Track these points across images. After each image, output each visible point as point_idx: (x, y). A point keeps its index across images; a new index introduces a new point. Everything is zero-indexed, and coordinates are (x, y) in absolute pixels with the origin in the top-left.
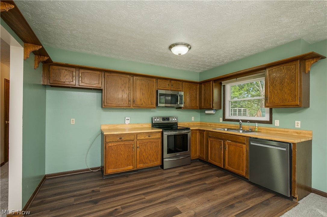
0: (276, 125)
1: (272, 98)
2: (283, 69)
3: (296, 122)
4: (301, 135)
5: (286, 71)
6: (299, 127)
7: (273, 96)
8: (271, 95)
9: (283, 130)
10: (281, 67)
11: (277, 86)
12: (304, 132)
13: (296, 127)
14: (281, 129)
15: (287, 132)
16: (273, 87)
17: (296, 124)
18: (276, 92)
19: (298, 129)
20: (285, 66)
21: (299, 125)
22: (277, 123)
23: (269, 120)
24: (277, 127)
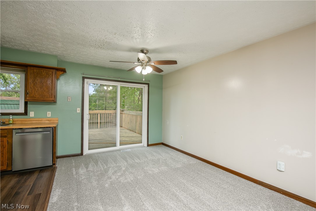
0: (31, 116)
1: (33, 94)
2: (43, 72)
3: (48, 112)
4: (51, 122)
5: (45, 74)
6: (50, 116)
7: (34, 92)
8: (32, 91)
9: (38, 119)
10: (41, 70)
11: (37, 84)
12: (53, 119)
13: (48, 116)
14: (36, 119)
15: (41, 120)
16: (34, 84)
17: (48, 114)
18: (37, 89)
19: (49, 117)
20: (45, 70)
21: (50, 114)
22: (32, 114)
23: (23, 112)
24: (32, 118)
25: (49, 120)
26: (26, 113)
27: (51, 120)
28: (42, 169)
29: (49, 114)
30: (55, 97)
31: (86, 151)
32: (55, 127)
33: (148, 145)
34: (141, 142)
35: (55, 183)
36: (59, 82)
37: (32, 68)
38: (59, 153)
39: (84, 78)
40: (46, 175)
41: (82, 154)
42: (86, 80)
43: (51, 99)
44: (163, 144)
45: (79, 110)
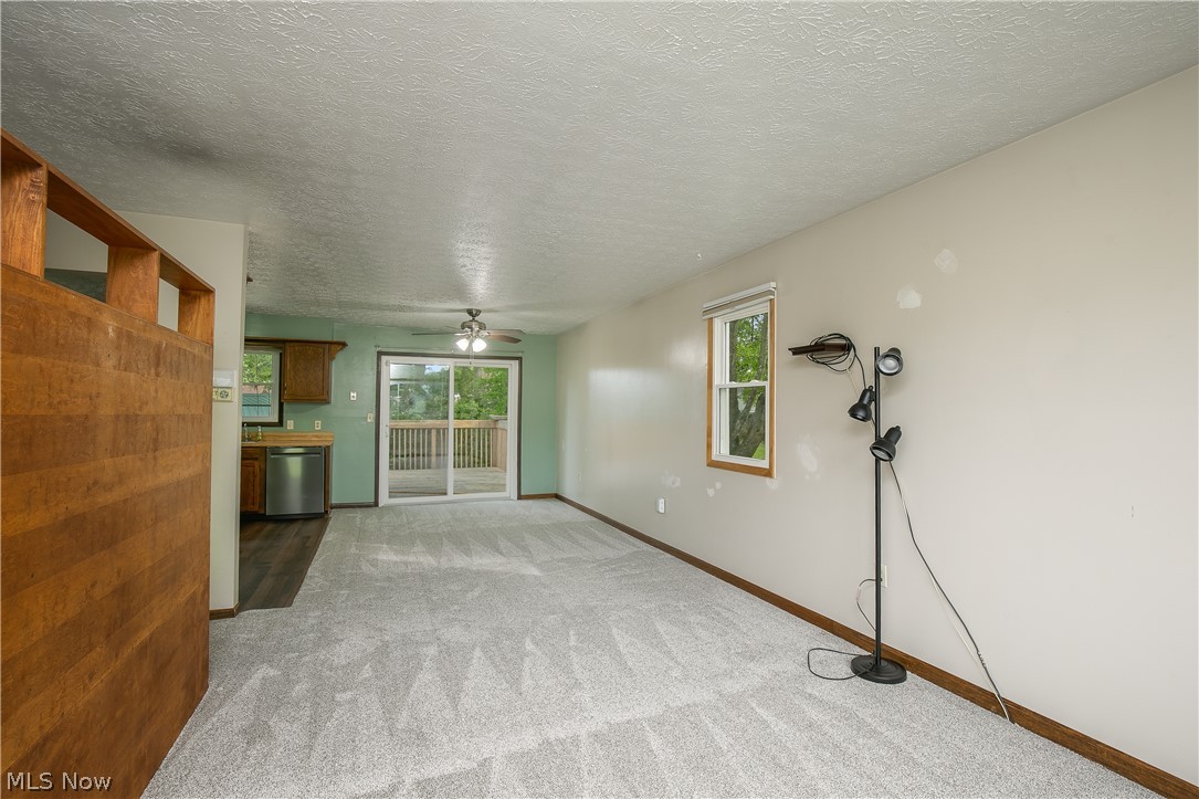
0: (288, 428)
1: (294, 388)
3: (316, 422)
4: (322, 439)
5: (312, 353)
6: (320, 428)
7: (295, 385)
8: (292, 384)
9: (300, 434)
11: (300, 372)
12: (325, 433)
13: (316, 429)
14: (297, 433)
15: (305, 436)
16: (295, 372)
17: (316, 425)
18: (299, 380)
19: (318, 431)
20: (312, 346)
21: (320, 425)
22: (290, 424)
23: (277, 421)
24: (291, 431)
25: (317, 436)
26: (281, 423)
27: (321, 437)
28: (307, 518)
29: (318, 425)
30: (328, 393)
31: (384, 500)
32: (328, 447)
33: (520, 497)
34: (502, 487)
35: (328, 529)
36: (334, 364)
37: (292, 344)
38: (334, 500)
39: (380, 354)
40: (313, 526)
41: (376, 504)
42: (384, 358)
43: (321, 397)
44: (558, 497)
45: (371, 418)
